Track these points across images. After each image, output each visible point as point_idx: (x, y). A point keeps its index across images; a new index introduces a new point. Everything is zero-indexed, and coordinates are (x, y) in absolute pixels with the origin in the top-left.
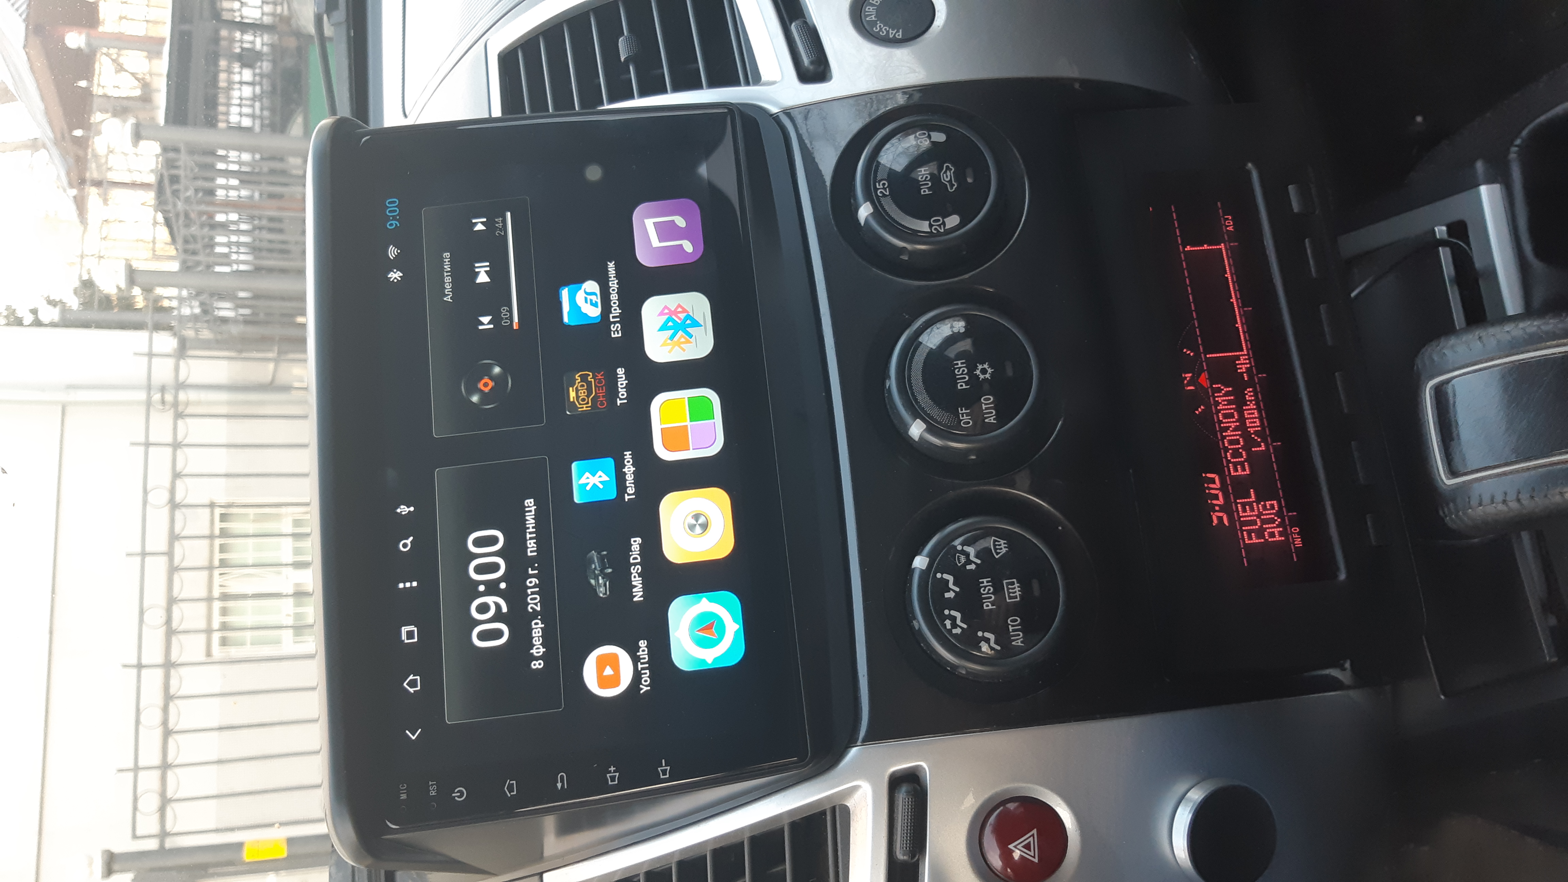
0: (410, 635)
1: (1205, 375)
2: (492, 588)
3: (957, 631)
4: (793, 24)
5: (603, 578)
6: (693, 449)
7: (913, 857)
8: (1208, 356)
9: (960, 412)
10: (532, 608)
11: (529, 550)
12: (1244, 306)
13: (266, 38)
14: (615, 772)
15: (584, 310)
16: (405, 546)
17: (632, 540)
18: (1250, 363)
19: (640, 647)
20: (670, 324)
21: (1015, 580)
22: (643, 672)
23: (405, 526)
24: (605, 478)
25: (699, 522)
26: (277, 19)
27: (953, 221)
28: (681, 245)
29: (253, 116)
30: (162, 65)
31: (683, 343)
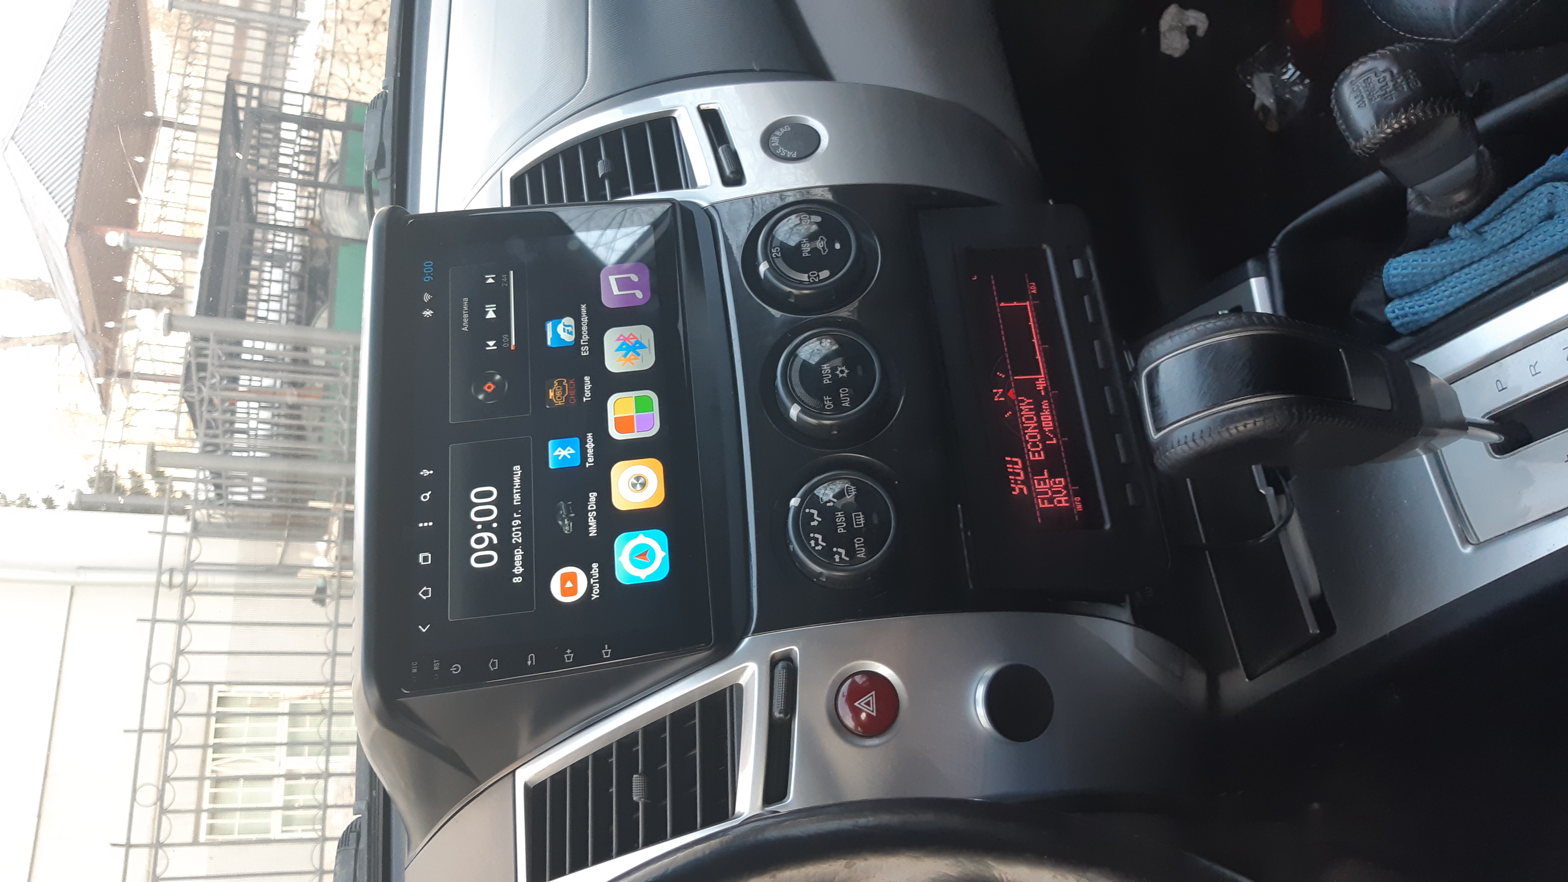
0: (425, 559)
1: (1012, 391)
2: (487, 527)
3: (819, 548)
4: (720, 148)
5: (568, 520)
6: (638, 432)
7: (786, 715)
8: (1015, 378)
9: (825, 399)
10: (515, 541)
11: (515, 501)
12: (1043, 344)
13: (297, 240)
14: (570, 653)
15: (562, 337)
16: (425, 497)
17: (590, 494)
18: (1046, 383)
19: (593, 568)
20: (624, 346)
21: (860, 513)
22: (594, 585)
23: (425, 485)
24: (572, 451)
25: (640, 482)
26: (309, 223)
27: (825, 274)
28: (634, 294)
29: (280, 312)
30: (197, 264)
31: (633, 359)
